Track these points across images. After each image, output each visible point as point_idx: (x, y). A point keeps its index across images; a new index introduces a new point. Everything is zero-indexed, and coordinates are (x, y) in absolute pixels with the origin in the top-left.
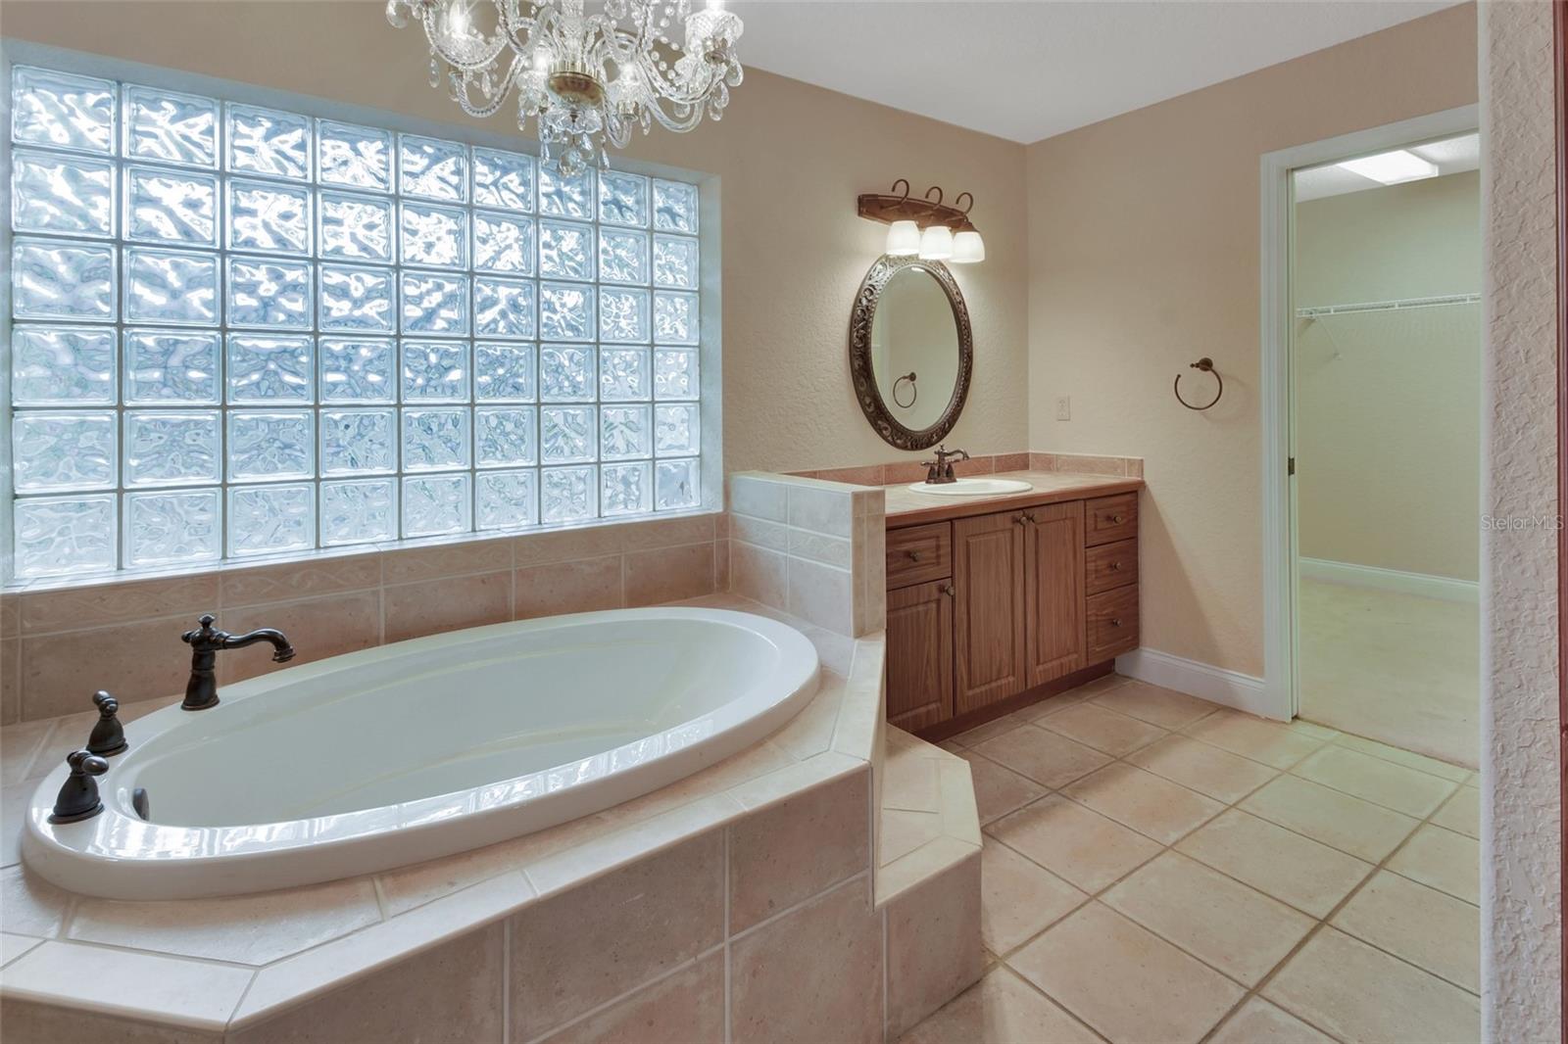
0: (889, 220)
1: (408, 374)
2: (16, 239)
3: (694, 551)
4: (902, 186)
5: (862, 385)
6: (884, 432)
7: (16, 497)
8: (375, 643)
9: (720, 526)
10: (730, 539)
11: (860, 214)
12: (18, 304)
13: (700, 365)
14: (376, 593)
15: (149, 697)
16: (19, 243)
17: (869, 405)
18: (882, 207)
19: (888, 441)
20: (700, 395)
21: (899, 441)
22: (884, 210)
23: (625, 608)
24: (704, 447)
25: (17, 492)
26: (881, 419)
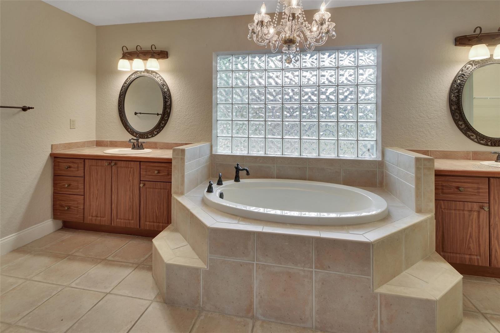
0: (471, 45)
1: (285, 113)
2: (218, 88)
3: (368, 172)
4: (478, 30)
5: (457, 116)
6: (471, 137)
7: (218, 137)
8: (274, 178)
9: (380, 165)
10: (384, 170)
11: (456, 45)
12: (219, 100)
13: (376, 110)
14: (274, 166)
15: (228, 178)
16: (219, 89)
17: (461, 125)
18: (469, 40)
19: (475, 141)
20: (377, 120)
21: (482, 142)
22: (471, 41)
23: (342, 185)
24: (378, 138)
25: (218, 136)
26: (469, 131)
